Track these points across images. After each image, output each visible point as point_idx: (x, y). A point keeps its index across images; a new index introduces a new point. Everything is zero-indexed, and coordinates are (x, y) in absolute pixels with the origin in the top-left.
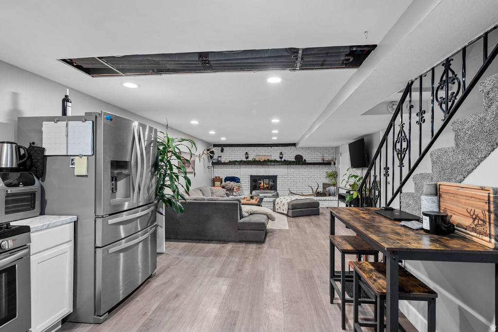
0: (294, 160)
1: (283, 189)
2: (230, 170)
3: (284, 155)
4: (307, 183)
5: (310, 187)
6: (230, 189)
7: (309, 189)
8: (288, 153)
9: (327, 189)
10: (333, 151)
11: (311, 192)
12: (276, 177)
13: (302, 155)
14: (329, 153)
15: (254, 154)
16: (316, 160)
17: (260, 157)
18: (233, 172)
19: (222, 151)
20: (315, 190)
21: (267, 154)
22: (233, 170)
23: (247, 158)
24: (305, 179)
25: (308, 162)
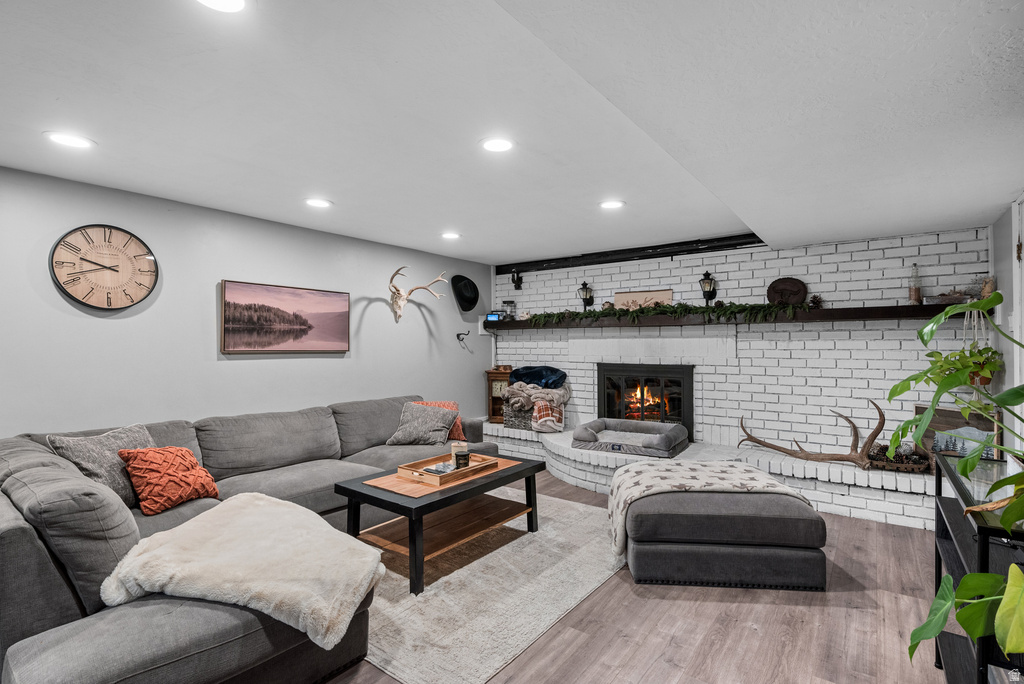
0: (767, 302)
1: (719, 421)
2: (542, 344)
3: (721, 285)
4: (832, 402)
5: (842, 422)
6: (522, 406)
7: (838, 431)
8: (738, 275)
9: (942, 437)
10: (980, 246)
11: (850, 441)
12: (688, 371)
13: (805, 279)
14: (957, 258)
15: (613, 286)
16: (878, 294)
17: (630, 298)
18: (549, 352)
19: (518, 284)
20: (866, 434)
21: (653, 284)
22: (548, 344)
23: (589, 301)
24: (820, 381)
25: (837, 306)
